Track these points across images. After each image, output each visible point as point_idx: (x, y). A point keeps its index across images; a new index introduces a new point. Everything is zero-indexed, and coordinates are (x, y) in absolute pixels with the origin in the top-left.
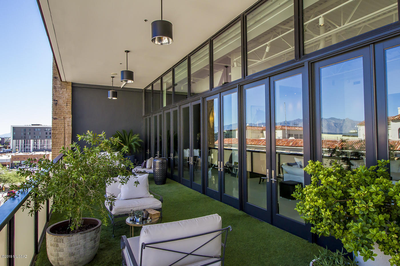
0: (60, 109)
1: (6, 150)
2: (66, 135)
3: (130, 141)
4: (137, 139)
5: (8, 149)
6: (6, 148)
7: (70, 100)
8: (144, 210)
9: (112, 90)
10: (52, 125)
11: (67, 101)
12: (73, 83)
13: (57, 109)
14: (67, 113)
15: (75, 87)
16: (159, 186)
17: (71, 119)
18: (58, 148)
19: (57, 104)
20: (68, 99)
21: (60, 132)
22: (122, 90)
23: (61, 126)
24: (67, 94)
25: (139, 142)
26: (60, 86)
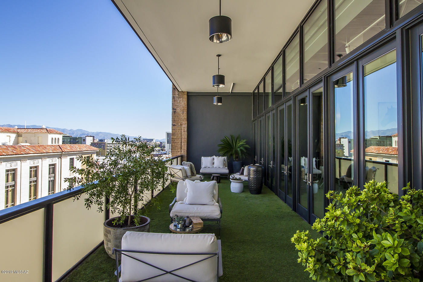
0: (178, 117)
1: (163, 152)
2: (183, 140)
3: (237, 147)
4: (243, 144)
5: (164, 152)
6: (163, 151)
7: (185, 108)
8: (188, 217)
9: (217, 96)
10: (172, 131)
11: (183, 109)
12: (188, 93)
13: (175, 117)
14: (183, 120)
15: (190, 96)
16: (253, 195)
17: (186, 125)
18: (176, 152)
19: (176, 112)
20: (184, 107)
21: (178, 137)
22: (231, 95)
23: (178, 131)
24: (183, 103)
25: (246, 148)
26: (177, 96)
